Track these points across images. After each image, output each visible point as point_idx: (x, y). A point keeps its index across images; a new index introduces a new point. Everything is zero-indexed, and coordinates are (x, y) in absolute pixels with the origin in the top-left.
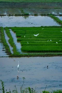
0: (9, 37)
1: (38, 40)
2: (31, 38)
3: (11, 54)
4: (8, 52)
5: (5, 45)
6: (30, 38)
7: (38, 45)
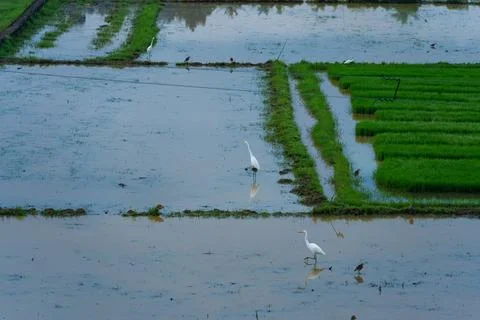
0: (313, 112)
1: (466, 132)
2: (430, 120)
3: (324, 199)
4: (307, 190)
5: (290, 156)
6: (425, 120)
7: (463, 157)
